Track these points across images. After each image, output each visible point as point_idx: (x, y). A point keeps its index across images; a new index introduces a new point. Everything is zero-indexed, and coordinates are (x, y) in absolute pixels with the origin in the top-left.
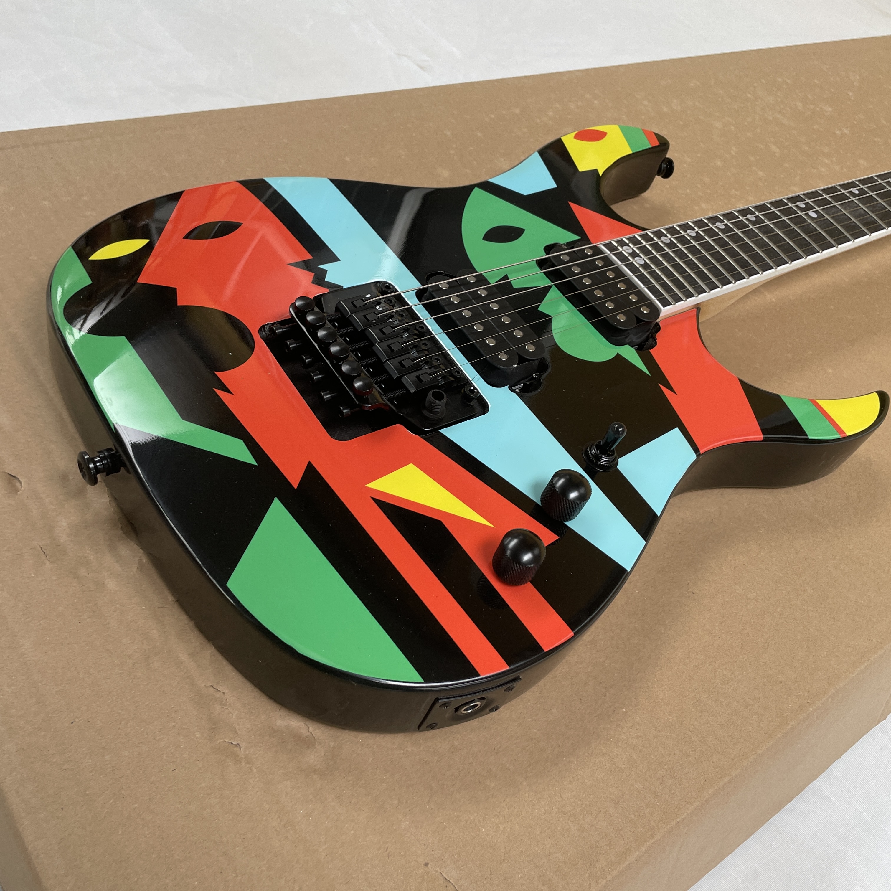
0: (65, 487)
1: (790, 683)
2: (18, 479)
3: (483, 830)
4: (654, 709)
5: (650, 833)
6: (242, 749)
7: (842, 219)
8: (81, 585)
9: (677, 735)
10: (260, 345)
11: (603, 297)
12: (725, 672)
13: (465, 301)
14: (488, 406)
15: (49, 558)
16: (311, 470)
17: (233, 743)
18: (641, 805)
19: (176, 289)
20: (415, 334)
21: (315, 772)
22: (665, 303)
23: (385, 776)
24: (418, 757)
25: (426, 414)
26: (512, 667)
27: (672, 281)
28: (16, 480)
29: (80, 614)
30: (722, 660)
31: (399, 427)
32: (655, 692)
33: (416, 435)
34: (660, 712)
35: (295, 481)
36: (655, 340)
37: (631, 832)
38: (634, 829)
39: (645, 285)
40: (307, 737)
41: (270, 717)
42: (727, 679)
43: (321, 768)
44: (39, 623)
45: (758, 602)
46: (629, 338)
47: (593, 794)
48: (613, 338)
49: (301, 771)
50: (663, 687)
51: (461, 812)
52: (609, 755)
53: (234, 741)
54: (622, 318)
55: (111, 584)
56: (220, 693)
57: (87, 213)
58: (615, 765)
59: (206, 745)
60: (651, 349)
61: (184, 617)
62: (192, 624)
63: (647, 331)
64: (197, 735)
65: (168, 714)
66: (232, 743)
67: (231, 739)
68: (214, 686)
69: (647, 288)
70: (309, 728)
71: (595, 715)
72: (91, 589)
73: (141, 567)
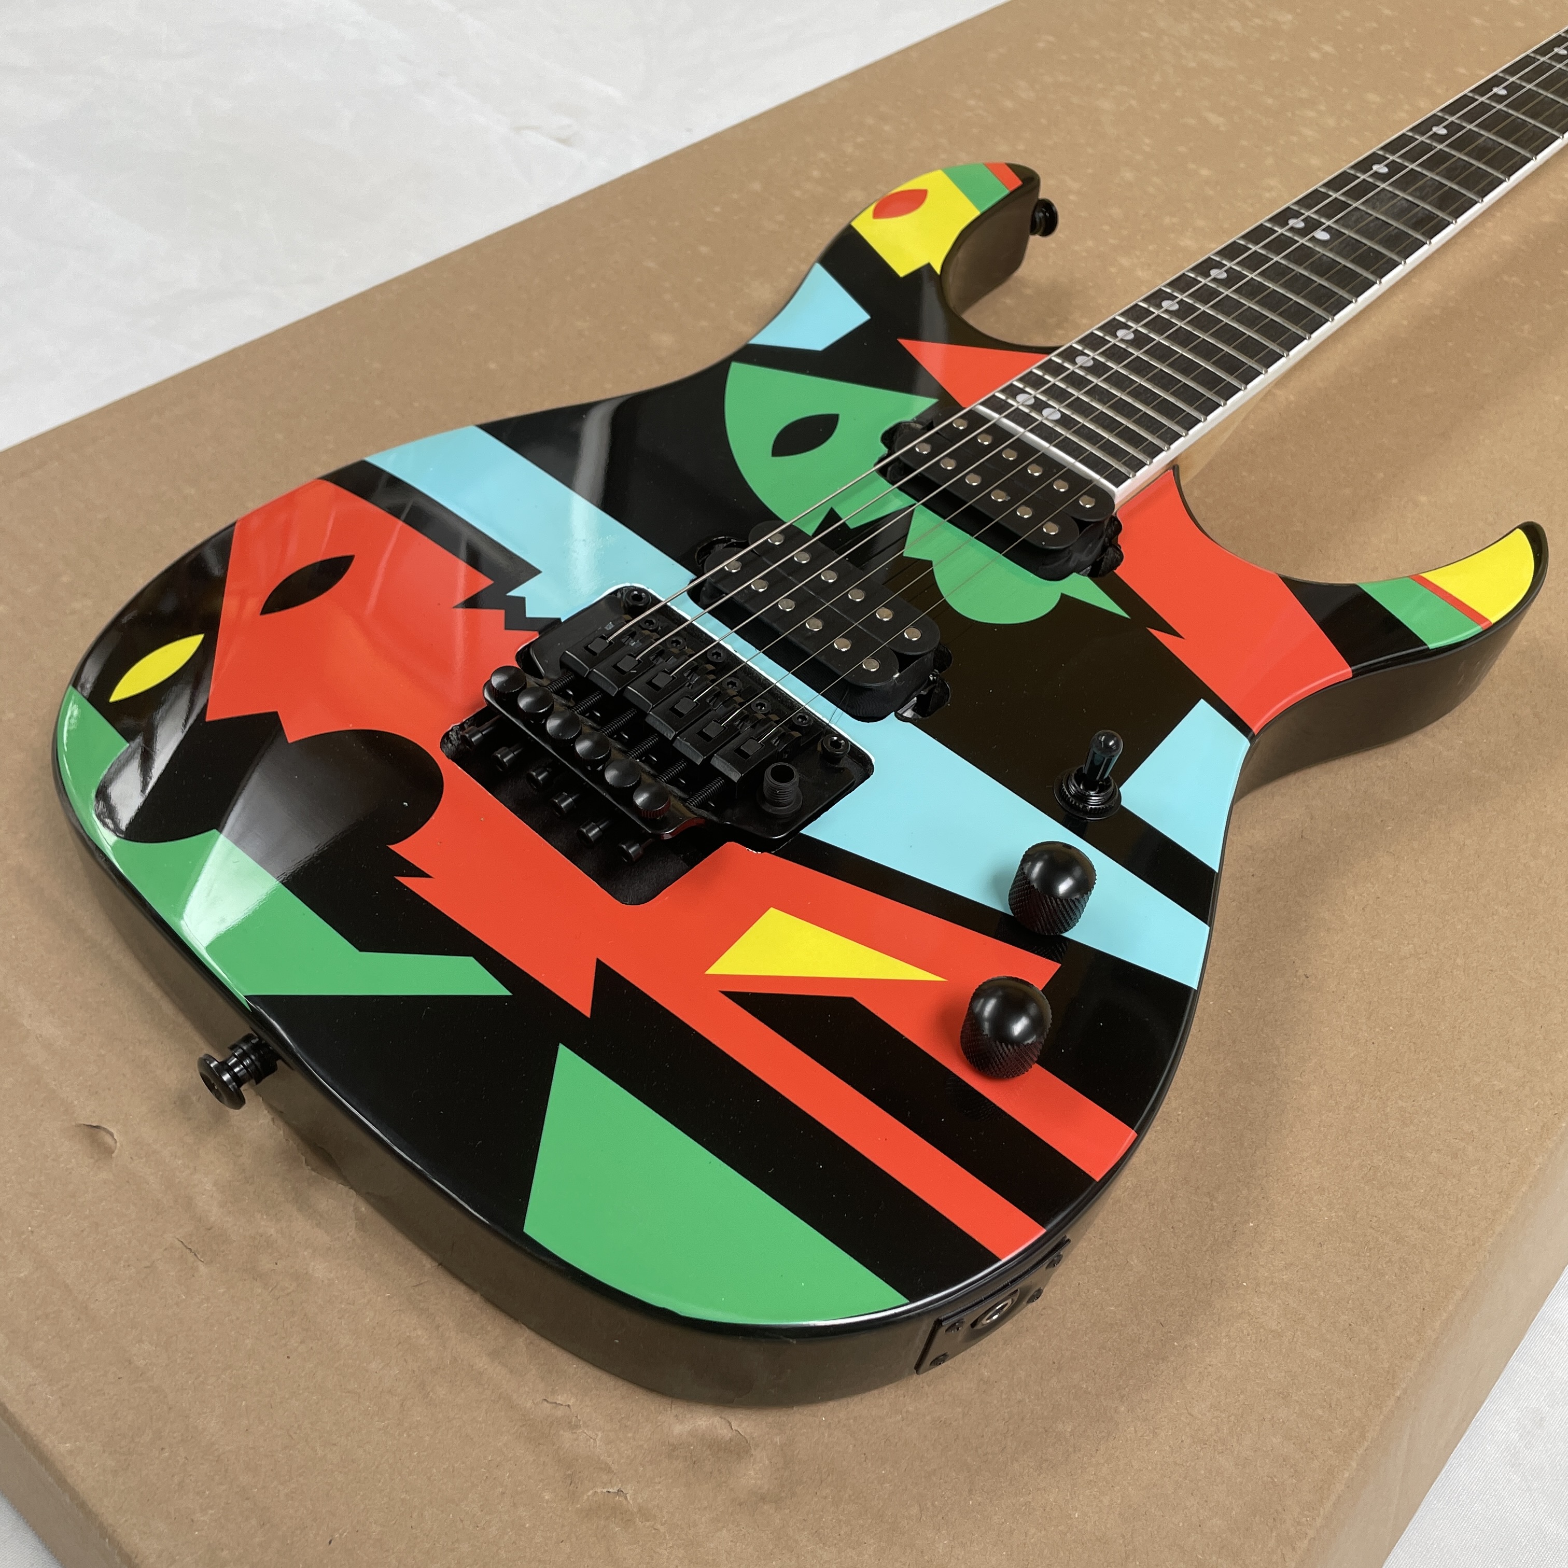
0: (190, 1119)
1: (1515, 1088)
2: (104, 1129)
3: (1077, 1516)
4: (1301, 1207)
5: (1356, 1433)
6: (628, 1498)
7: (1375, 229)
8: (270, 1289)
9: (1353, 1242)
10: (451, 773)
11: (1009, 500)
12: (1400, 1103)
13: (777, 584)
14: (870, 760)
15: (202, 1257)
16: (605, 977)
17: (611, 1490)
18: (1329, 1387)
19: (276, 713)
20: (711, 672)
21: (763, 1499)
22: (1118, 479)
23: (885, 1469)
24: (928, 1418)
25: (770, 811)
26: (1050, 1226)
27: (1119, 435)
28: (103, 1133)
29: (283, 1342)
30: (1390, 1084)
31: (732, 849)
32: (1295, 1176)
33: (765, 853)
34: (1312, 1209)
35: (583, 1003)
36: (1117, 549)
37: (1325, 1440)
38: (1330, 1433)
39: (1076, 458)
40: (731, 1440)
41: (659, 1424)
42: (1407, 1115)
43: (771, 1488)
44: (220, 1381)
45: (1420, 958)
46: (1072, 559)
47: (1242, 1392)
48: (1044, 567)
49: (740, 1504)
50: (1304, 1163)
51: (1029, 1493)
52: (1249, 1314)
53: (612, 1487)
54: (1051, 529)
55: (320, 1270)
56: (562, 1408)
57: (77, 605)
58: (1265, 1329)
59: (568, 1510)
60: (1115, 568)
61: (461, 1290)
62: (477, 1298)
63: (1101, 537)
64: (547, 1497)
65: (487, 1475)
66: (609, 1492)
67: (605, 1484)
68: (549, 1400)
69: (1080, 461)
70: (730, 1424)
71: (1205, 1249)
72: (289, 1291)
73: (361, 1223)
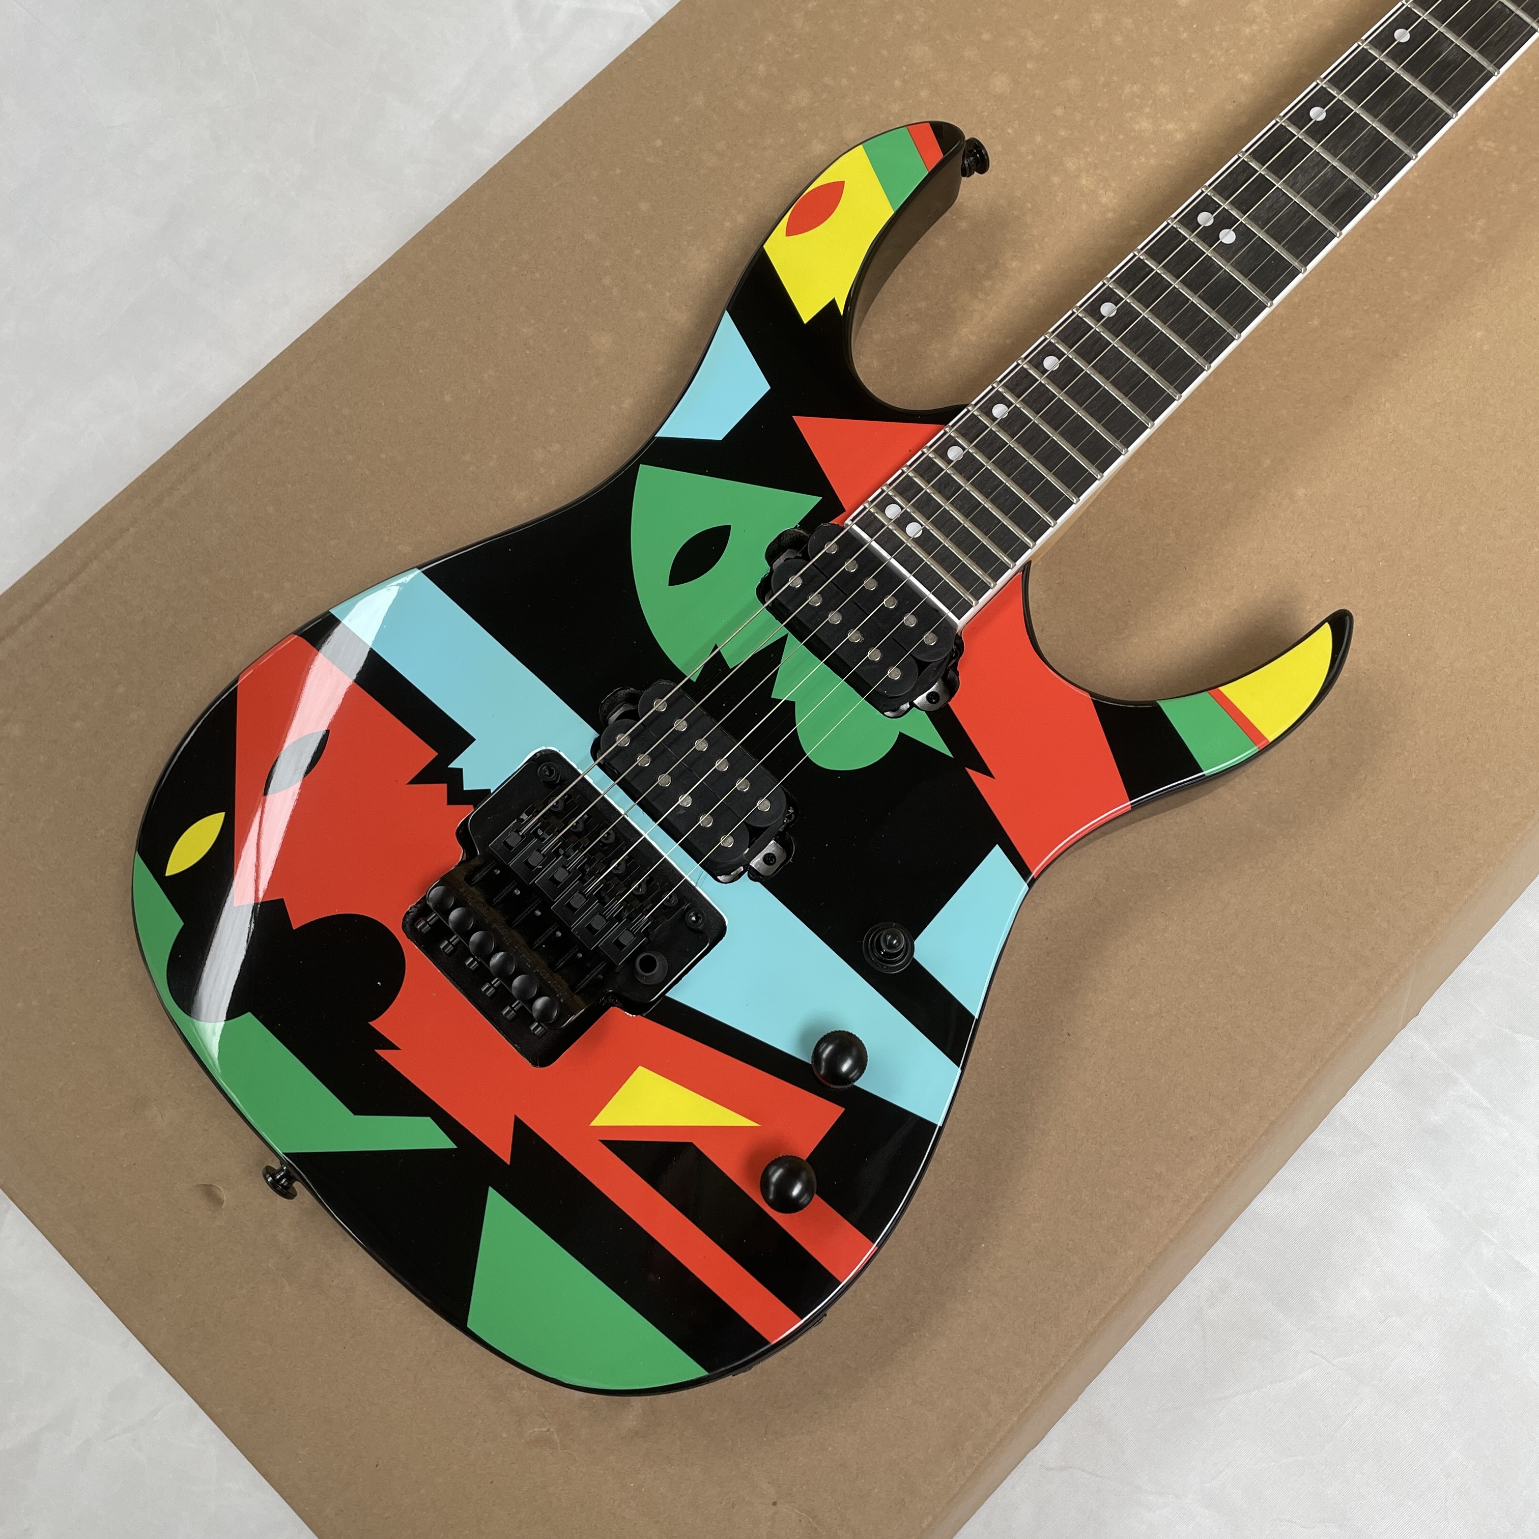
1: (1204, 1135)
2: (216, 1186)
6: (555, 1432)
7: (1288, 224)
8: (330, 1300)
13: (660, 756)
14: (724, 921)
16: (522, 1131)
17: (543, 1430)
19: (282, 900)
21: (637, 1433)
22: (962, 608)
25: (642, 982)
27: (973, 556)
28: (213, 1189)
31: (615, 1011)
32: (1022, 1208)
33: (638, 1016)
35: (505, 1154)
36: (956, 676)
39: (931, 589)
43: (642, 1428)
49: (622, 1438)
50: (1031, 1197)
51: (802, 1434)
52: (968, 1313)
54: (896, 675)
60: (951, 698)
64: (504, 1435)
67: (540, 1426)
69: (935, 593)
